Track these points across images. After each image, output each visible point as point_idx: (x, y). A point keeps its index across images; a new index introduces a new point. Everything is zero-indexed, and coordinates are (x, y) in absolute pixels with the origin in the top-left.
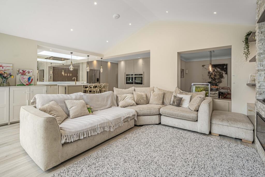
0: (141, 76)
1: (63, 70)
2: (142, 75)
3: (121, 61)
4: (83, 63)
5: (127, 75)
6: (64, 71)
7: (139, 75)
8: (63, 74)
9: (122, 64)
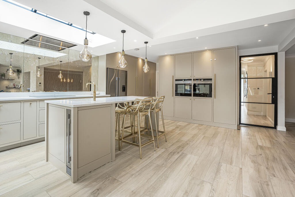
0: (209, 82)
1: (60, 72)
2: (211, 79)
3: (164, 56)
4: (98, 56)
5: (176, 80)
6: (62, 73)
7: (204, 80)
8: (61, 77)
9: (168, 60)
